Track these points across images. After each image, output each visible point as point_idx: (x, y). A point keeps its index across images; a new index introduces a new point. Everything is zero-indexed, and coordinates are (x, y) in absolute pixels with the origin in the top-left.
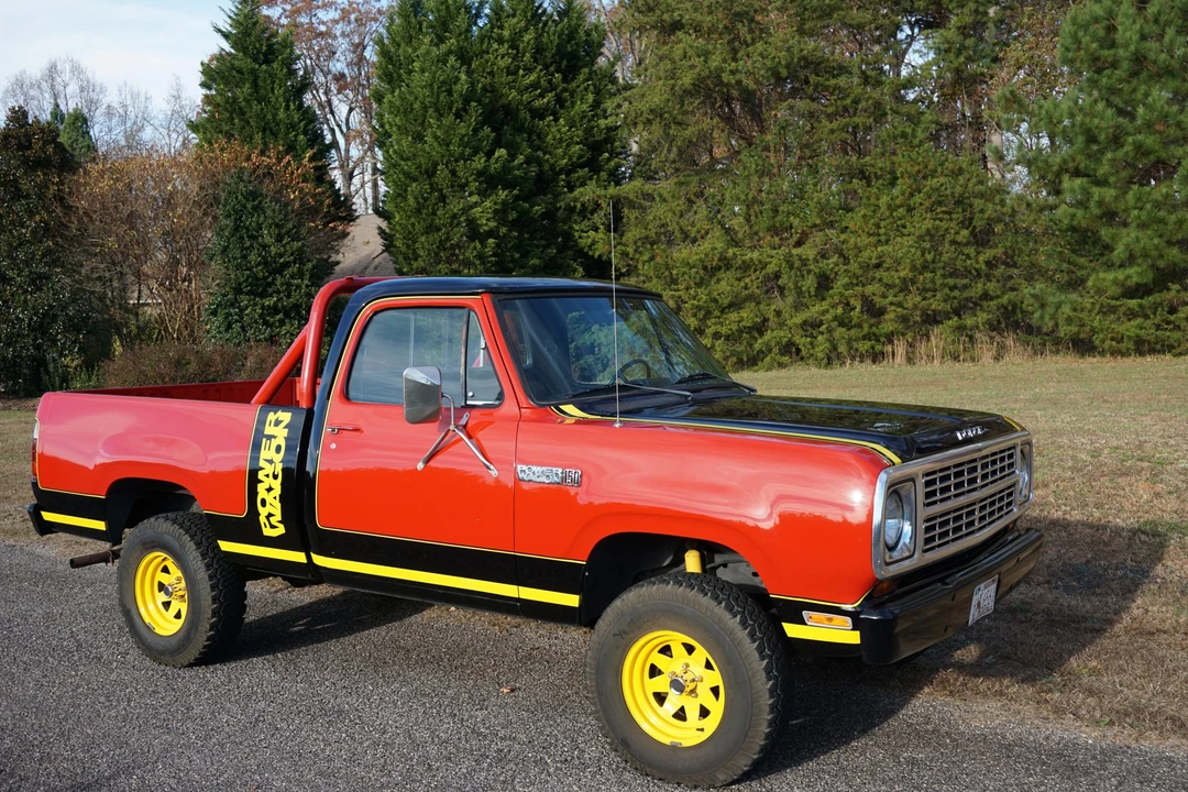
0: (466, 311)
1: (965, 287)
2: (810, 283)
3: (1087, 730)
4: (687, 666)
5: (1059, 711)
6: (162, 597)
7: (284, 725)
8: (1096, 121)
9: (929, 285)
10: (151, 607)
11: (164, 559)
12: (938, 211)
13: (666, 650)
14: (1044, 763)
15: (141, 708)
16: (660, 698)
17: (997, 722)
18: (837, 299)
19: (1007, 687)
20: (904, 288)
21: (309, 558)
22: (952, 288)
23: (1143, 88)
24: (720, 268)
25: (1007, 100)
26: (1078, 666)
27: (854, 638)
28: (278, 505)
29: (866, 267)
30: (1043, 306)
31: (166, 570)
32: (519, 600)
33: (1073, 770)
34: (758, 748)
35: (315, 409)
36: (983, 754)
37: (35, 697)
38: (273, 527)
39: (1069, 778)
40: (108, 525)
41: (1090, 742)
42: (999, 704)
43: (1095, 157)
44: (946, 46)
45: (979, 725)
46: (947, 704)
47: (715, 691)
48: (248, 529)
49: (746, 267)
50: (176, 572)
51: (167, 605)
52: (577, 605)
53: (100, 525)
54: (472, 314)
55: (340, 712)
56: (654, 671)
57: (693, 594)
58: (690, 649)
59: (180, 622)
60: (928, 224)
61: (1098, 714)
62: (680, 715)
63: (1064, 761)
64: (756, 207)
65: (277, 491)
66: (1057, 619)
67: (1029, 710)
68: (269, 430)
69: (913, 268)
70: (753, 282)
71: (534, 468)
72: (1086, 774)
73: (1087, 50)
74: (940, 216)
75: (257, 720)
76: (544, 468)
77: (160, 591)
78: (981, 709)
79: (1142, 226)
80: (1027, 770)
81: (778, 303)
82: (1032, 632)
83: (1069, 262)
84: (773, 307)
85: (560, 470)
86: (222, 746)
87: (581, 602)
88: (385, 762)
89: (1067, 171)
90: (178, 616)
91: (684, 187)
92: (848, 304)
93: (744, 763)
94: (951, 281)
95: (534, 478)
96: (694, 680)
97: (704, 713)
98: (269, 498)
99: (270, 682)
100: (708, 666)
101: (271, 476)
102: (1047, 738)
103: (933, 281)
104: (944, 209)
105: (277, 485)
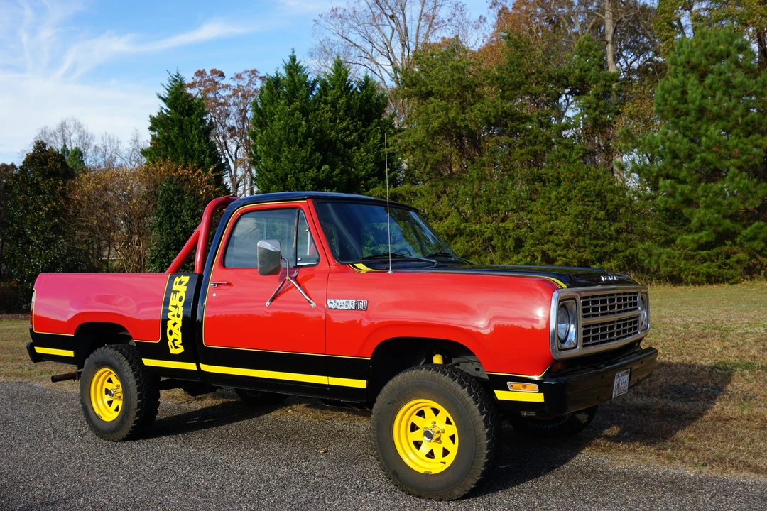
0: (297, 210)
1: (603, 246)
2: (510, 243)
3: (690, 468)
4: (435, 423)
5: (671, 459)
6: (108, 398)
7: (180, 470)
8: (678, 145)
9: (582, 244)
10: (100, 403)
11: (109, 373)
12: (586, 200)
13: (421, 414)
14: (663, 487)
15: (90, 462)
16: (418, 444)
17: (632, 465)
18: (527, 253)
19: (638, 447)
20: (567, 245)
21: (198, 367)
22: (596, 246)
23: (704, 127)
24: (456, 235)
25: (625, 135)
26: (682, 436)
27: (540, 398)
28: (179, 333)
29: (544, 234)
30: (650, 256)
31: (110, 381)
32: (328, 386)
33: (682, 490)
34: (480, 473)
35: (204, 274)
36: (624, 482)
37: (24, 457)
38: (176, 348)
39: (679, 494)
40: (75, 354)
41: (692, 475)
42: (633, 456)
43: (679, 167)
44: (588, 105)
45: (621, 467)
46: (601, 456)
47: (452, 438)
48: (161, 351)
49: (472, 234)
50: (116, 382)
51: (110, 403)
52: (365, 387)
53: (70, 354)
54: (301, 211)
55: (216, 464)
56: (414, 428)
57: (438, 375)
58: (436, 412)
59: (118, 413)
60: (580, 208)
61: (696, 460)
62: (431, 455)
63: (677, 486)
64: (478, 199)
65: (179, 325)
66: (667, 413)
67: (652, 459)
68: (175, 288)
69: (572, 234)
70: (476, 243)
71: (338, 301)
72: (690, 492)
73: (671, 105)
74: (587, 203)
75: (163, 468)
76: (345, 301)
77: (106, 394)
78: (622, 458)
79: (707, 207)
80: (653, 490)
81: (492, 256)
82: (652, 420)
83: (665, 230)
84: (489, 258)
85: (354, 301)
86: (139, 482)
87: (367, 385)
88: (243, 489)
89: (661, 176)
90: (117, 409)
91: (434, 188)
92: (533, 256)
93: (471, 483)
94: (595, 242)
95: (339, 307)
96: (439, 432)
97: (446, 452)
98: (174, 329)
99: (172, 449)
100: (448, 422)
101: (176, 316)
102: (664, 474)
103: (584, 242)
104: (589, 199)
105: (179, 321)
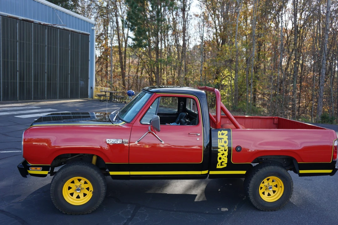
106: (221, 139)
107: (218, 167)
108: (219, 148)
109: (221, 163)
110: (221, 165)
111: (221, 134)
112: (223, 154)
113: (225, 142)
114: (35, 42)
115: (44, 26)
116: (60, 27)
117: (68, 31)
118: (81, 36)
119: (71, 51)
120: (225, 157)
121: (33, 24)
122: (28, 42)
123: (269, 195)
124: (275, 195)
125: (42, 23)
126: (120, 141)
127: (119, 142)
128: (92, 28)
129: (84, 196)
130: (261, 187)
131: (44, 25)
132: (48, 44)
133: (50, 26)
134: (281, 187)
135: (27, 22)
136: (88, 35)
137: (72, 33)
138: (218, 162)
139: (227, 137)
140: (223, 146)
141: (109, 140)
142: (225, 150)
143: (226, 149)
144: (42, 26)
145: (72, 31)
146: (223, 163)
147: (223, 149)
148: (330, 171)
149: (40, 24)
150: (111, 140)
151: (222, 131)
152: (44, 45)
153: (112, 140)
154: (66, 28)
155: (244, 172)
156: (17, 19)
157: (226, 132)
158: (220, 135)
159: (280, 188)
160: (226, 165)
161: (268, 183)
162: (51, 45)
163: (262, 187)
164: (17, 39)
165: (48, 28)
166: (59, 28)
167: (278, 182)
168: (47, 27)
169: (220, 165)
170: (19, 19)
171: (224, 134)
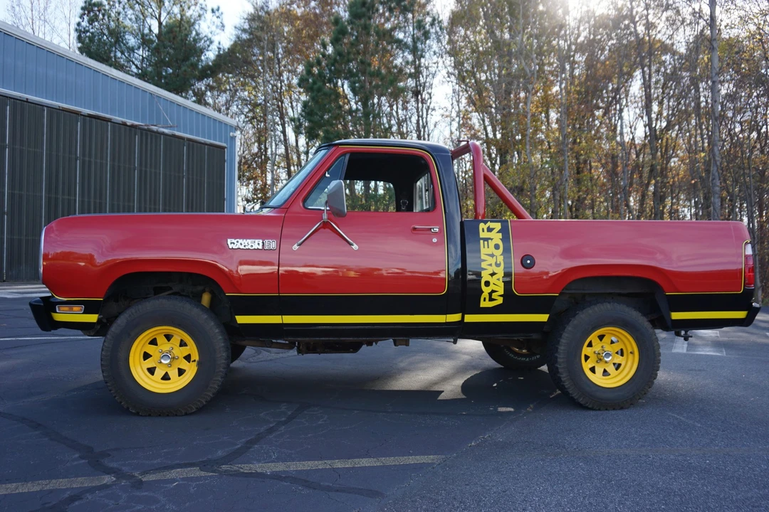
106: (486, 240)
107: (483, 304)
108: (484, 261)
109: (490, 294)
110: (491, 299)
111: (486, 230)
112: (493, 274)
113: (497, 247)
114: (113, 159)
115: (133, 129)
116: (166, 131)
117: (182, 141)
118: (209, 150)
119: (188, 179)
120: (498, 279)
121: (109, 123)
122: (99, 161)
123: (605, 373)
124: (619, 374)
125: (129, 122)
126: (259, 244)
127: (256, 246)
128: (231, 134)
129: (180, 375)
130: (585, 355)
131: (132, 126)
132: (140, 164)
133: (145, 130)
134: (631, 353)
135: (99, 121)
136: (223, 148)
137: (189, 144)
138: (483, 292)
139: (500, 235)
140: (492, 255)
141: (233, 241)
142: (498, 265)
143: (498, 262)
144: (128, 128)
145: (189, 140)
146: (494, 296)
147: (492, 261)
148: (741, 315)
149: (124, 124)
150: (237, 242)
151: (489, 224)
152: (132, 167)
153: (240, 241)
154: (177, 133)
155: (544, 318)
156: (77, 113)
157: (498, 226)
158: (483, 231)
159: (631, 356)
160: (502, 298)
161: (602, 347)
162: (146, 167)
163: (587, 354)
164: (76, 154)
165: (142, 134)
166: (163, 134)
167: (624, 344)
168: (139, 131)
169: (487, 299)
170: (81, 115)
171: (493, 229)
